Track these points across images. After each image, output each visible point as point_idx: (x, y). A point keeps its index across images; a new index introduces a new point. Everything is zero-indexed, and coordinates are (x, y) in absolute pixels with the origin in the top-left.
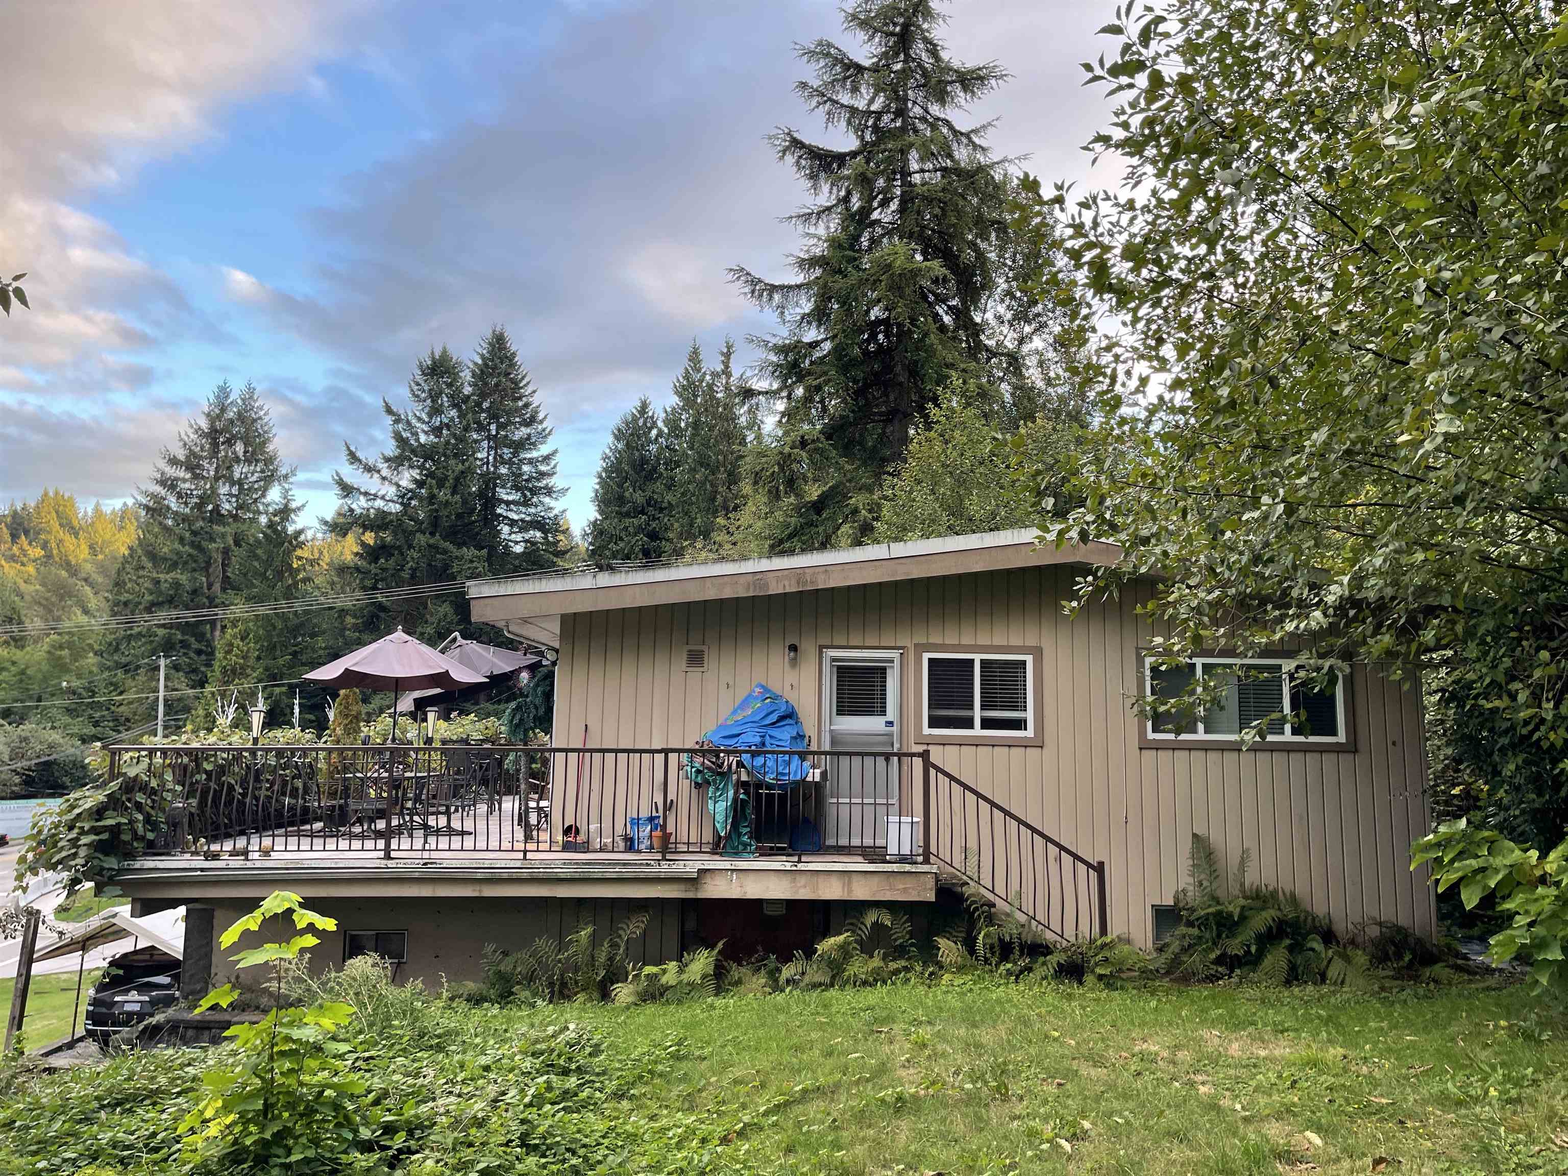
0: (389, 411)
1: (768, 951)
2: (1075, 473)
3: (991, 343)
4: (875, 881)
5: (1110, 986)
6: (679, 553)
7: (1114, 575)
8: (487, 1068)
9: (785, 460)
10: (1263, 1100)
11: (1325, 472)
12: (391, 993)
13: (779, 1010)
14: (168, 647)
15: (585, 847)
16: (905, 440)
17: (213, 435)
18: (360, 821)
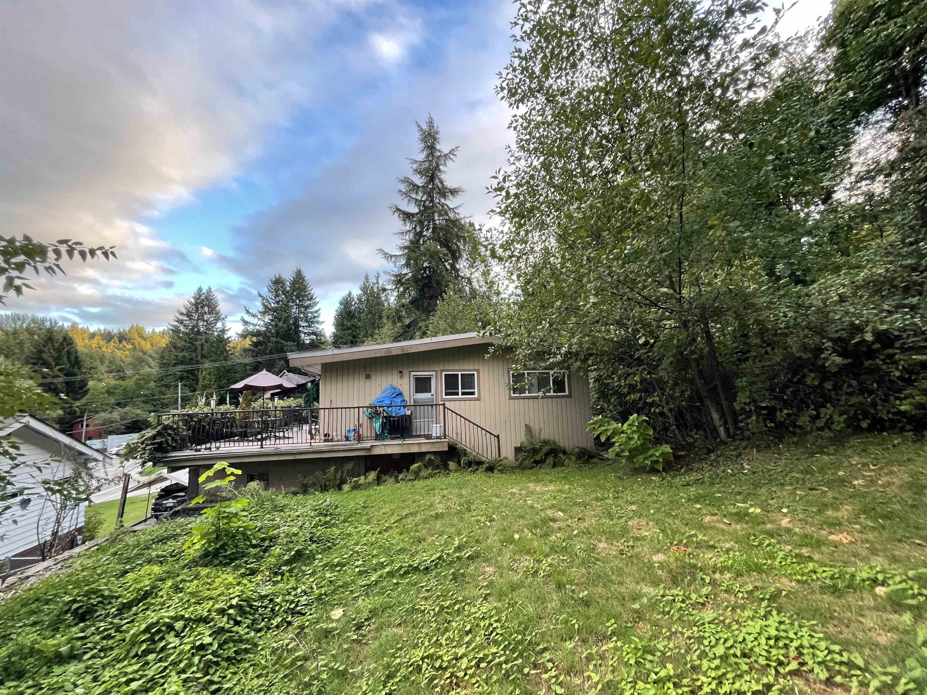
0: (260, 296)
1: (394, 470)
2: (488, 314)
3: (462, 274)
4: (429, 445)
5: (502, 473)
6: (363, 342)
7: (500, 346)
8: (298, 516)
9: (398, 311)
10: (546, 504)
11: (560, 314)
12: (263, 493)
13: (398, 489)
14: (181, 379)
15: (332, 440)
16: (436, 305)
17: (196, 305)
18: (252, 436)
